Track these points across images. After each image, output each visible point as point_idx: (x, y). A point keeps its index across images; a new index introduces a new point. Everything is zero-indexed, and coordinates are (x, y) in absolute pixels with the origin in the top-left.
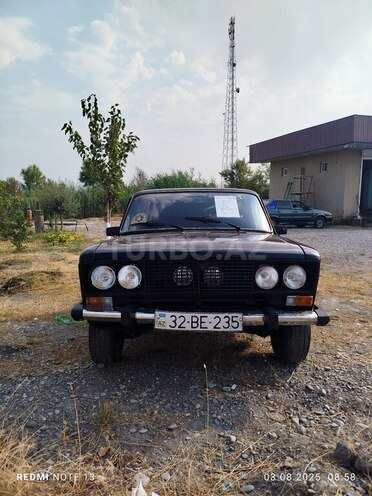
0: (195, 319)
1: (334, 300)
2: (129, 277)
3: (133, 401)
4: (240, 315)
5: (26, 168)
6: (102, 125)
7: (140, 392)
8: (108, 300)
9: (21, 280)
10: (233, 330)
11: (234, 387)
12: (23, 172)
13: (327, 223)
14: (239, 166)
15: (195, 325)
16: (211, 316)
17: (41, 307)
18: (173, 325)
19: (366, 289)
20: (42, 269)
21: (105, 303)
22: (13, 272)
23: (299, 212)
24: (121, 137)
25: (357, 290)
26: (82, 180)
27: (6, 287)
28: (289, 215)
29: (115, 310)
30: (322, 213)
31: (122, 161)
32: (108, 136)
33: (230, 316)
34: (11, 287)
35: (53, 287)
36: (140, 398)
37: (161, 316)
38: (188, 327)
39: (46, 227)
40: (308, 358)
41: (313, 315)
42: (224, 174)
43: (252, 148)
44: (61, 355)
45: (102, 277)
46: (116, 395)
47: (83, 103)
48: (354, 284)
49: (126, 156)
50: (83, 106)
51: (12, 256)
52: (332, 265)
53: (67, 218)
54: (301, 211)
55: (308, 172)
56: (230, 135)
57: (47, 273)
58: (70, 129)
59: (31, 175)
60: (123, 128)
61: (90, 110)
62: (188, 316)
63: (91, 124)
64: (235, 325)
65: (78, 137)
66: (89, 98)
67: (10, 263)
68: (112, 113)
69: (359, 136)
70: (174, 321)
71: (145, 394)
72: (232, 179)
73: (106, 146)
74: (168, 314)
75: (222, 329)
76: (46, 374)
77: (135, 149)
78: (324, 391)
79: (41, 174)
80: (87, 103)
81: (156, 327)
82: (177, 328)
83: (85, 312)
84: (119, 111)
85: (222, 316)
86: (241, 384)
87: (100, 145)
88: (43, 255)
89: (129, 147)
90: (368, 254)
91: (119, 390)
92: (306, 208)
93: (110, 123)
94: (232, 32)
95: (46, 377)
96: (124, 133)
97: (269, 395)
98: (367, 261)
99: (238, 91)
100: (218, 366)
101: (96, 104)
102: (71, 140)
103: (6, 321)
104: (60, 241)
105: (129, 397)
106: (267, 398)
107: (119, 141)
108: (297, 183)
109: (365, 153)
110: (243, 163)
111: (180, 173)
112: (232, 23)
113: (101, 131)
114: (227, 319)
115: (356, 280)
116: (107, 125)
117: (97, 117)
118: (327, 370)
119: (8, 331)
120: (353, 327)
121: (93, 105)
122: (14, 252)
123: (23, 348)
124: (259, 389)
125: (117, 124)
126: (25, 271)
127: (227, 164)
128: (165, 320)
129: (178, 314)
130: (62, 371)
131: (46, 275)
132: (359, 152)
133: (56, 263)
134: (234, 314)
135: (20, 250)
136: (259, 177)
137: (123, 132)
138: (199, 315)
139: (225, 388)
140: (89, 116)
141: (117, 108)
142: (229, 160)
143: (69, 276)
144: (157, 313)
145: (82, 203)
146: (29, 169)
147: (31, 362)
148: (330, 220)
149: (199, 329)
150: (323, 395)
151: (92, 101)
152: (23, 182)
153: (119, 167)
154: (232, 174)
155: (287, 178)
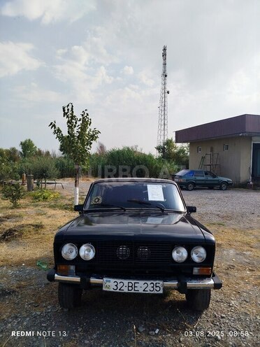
0: (130, 285)
1: (232, 252)
2: (87, 252)
3: (87, 342)
4: (161, 282)
5: (23, 141)
6: (76, 123)
7: (91, 335)
8: (72, 268)
9: (15, 231)
10: (156, 292)
11: (157, 331)
12: (21, 144)
13: (229, 186)
14: (168, 143)
15: (130, 288)
16: (141, 283)
17: (28, 253)
18: (116, 288)
19: (254, 243)
20: (30, 223)
21: (70, 270)
22: (10, 224)
23: (209, 178)
24: (88, 130)
25: (248, 244)
26: (61, 150)
27: (4, 236)
28: (203, 180)
29: (77, 275)
30: (225, 179)
31: (88, 147)
32: (80, 130)
33: (155, 282)
34: (9, 236)
35: (37, 236)
36: (92, 339)
37: (107, 281)
38: (126, 290)
39: (35, 185)
40: (210, 305)
41: (212, 282)
42: (158, 148)
43: (177, 133)
44: (39, 298)
45: (68, 251)
46: (75, 336)
47: (64, 109)
48: (246, 239)
49: (91, 143)
50: (64, 110)
51: (10, 212)
52: (231, 222)
53: (50, 178)
54: (210, 178)
55: (216, 151)
56: (163, 121)
57: (33, 226)
58: (54, 126)
59: (27, 146)
60: (90, 124)
61: (68, 112)
62: (126, 282)
63: (68, 122)
64: (158, 289)
65: (59, 131)
66: (68, 106)
67: (8, 217)
68: (83, 115)
69: (249, 128)
70: (116, 286)
71: (95, 336)
72: (163, 152)
73: (78, 137)
74: (112, 280)
75: (149, 292)
76: (28, 316)
77: (97, 139)
78: (219, 338)
79: (33, 145)
80: (66, 109)
81: (104, 289)
82: (118, 290)
83: (56, 275)
84: (87, 114)
85: (149, 282)
86: (162, 329)
87: (74, 136)
88: (31, 210)
89: (93, 137)
90: (257, 212)
91: (77, 332)
92: (214, 176)
93: (81, 122)
94: (164, 55)
95: (28, 319)
96: (91, 128)
97: (181, 339)
98: (256, 219)
99: (168, 93)
100: (147, 312)
101: (72, 109)
102: (55, 132)
103: (3, 266)
104: (44, 198)
105: (85, 338)
106: (180, 341)
107: (87, 133)
108: (208, 158)
109: (254, 139)
110: (171, 141)
111: (128, 148)
112: (165, 50)
113: (75, 126)
114: (152, 285)
115: (247, 236)
116: (79, 123)
117: (73, 117)
118: (222, 317)
119: (4, 276)
120: (244, 275)
121: (70, 109)
122: (12, 208)
123: (14, 291)
124: (174, 333)
125: (85, 122)
126: (18, 224)
127: (160, 141)
128: (110, 284)
129: (119, 281)
130: (39, 313)
131: (32, 227)
132: (250, 138)
133: (40, 217)
134: (157, 282)
135: (16, 206)
136: (182, 151)
137: (89, 127)
138: (133, 282)
139: (150, 332)
140: (68, 117)
141: (86, 112)
142: (162, 138)
143: (48, 228)
144: (105, 279)
145: (60, 170)
146: (26, 142)
147: (18, 304)
148: (231, 184)
149: (133, 291)
150: (219, 341)
151: (70, 107)
152: (21, 150)
153: (86, 151)
154: (164, 148)
155: (201, 154)
